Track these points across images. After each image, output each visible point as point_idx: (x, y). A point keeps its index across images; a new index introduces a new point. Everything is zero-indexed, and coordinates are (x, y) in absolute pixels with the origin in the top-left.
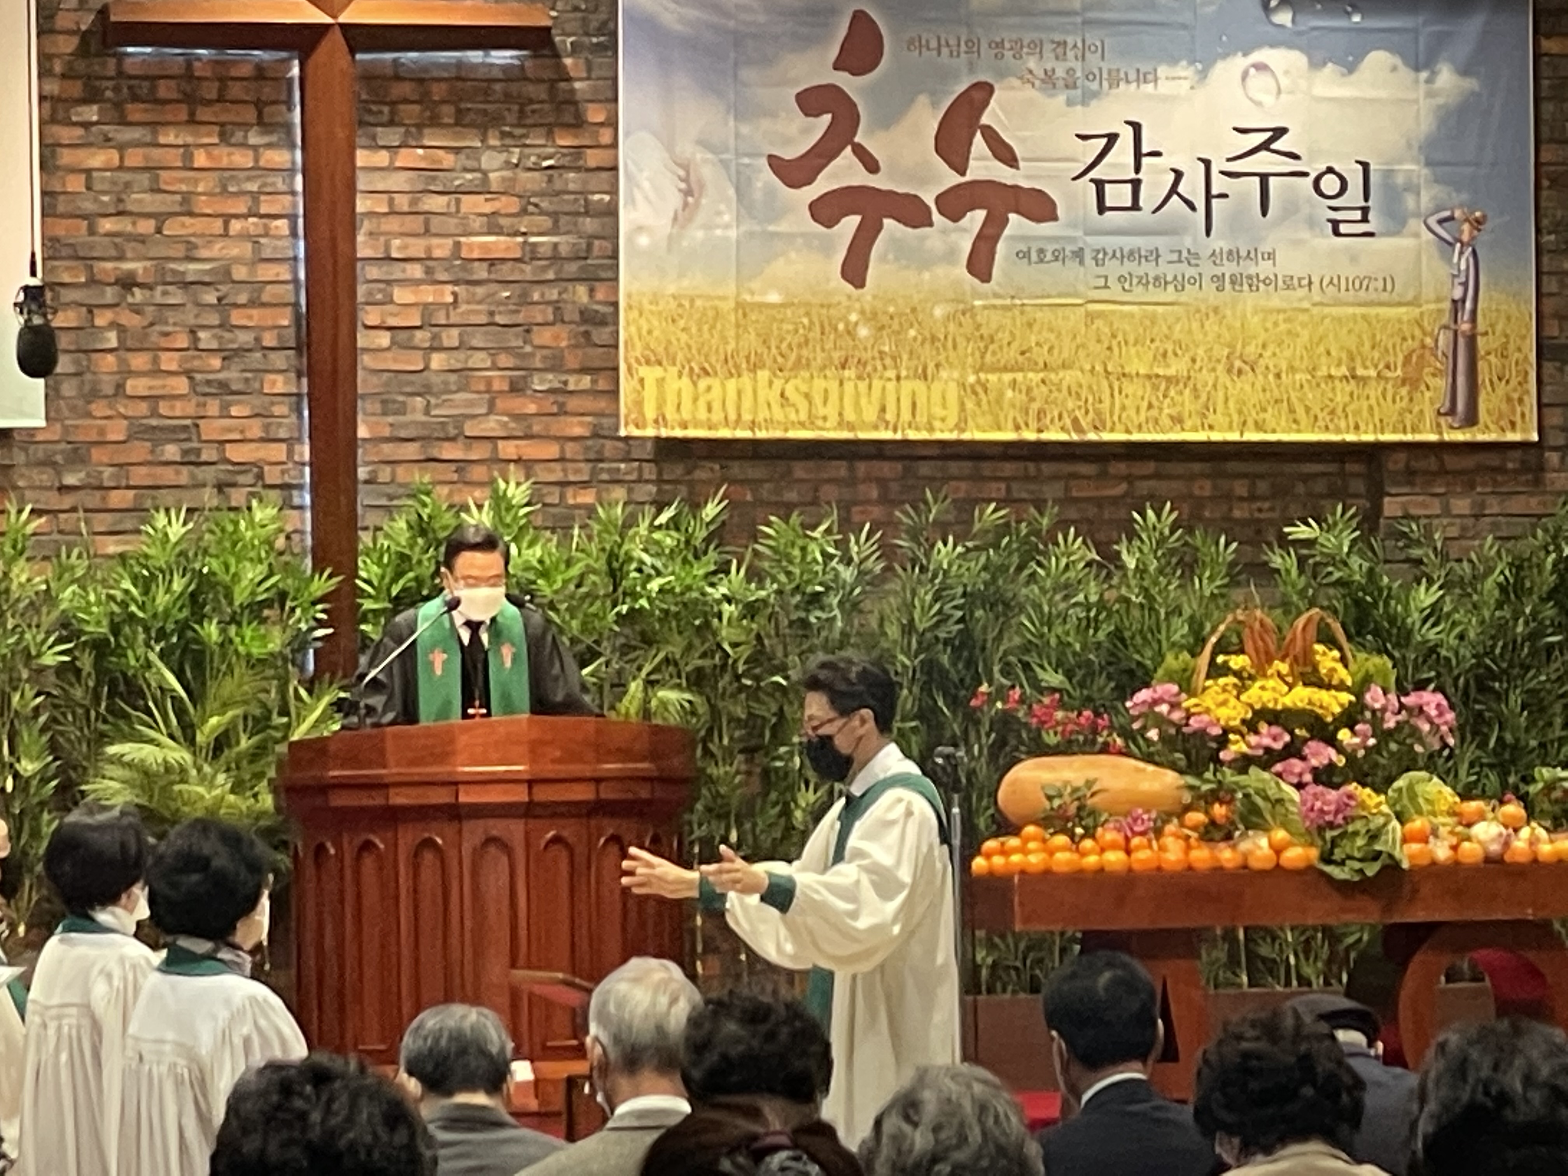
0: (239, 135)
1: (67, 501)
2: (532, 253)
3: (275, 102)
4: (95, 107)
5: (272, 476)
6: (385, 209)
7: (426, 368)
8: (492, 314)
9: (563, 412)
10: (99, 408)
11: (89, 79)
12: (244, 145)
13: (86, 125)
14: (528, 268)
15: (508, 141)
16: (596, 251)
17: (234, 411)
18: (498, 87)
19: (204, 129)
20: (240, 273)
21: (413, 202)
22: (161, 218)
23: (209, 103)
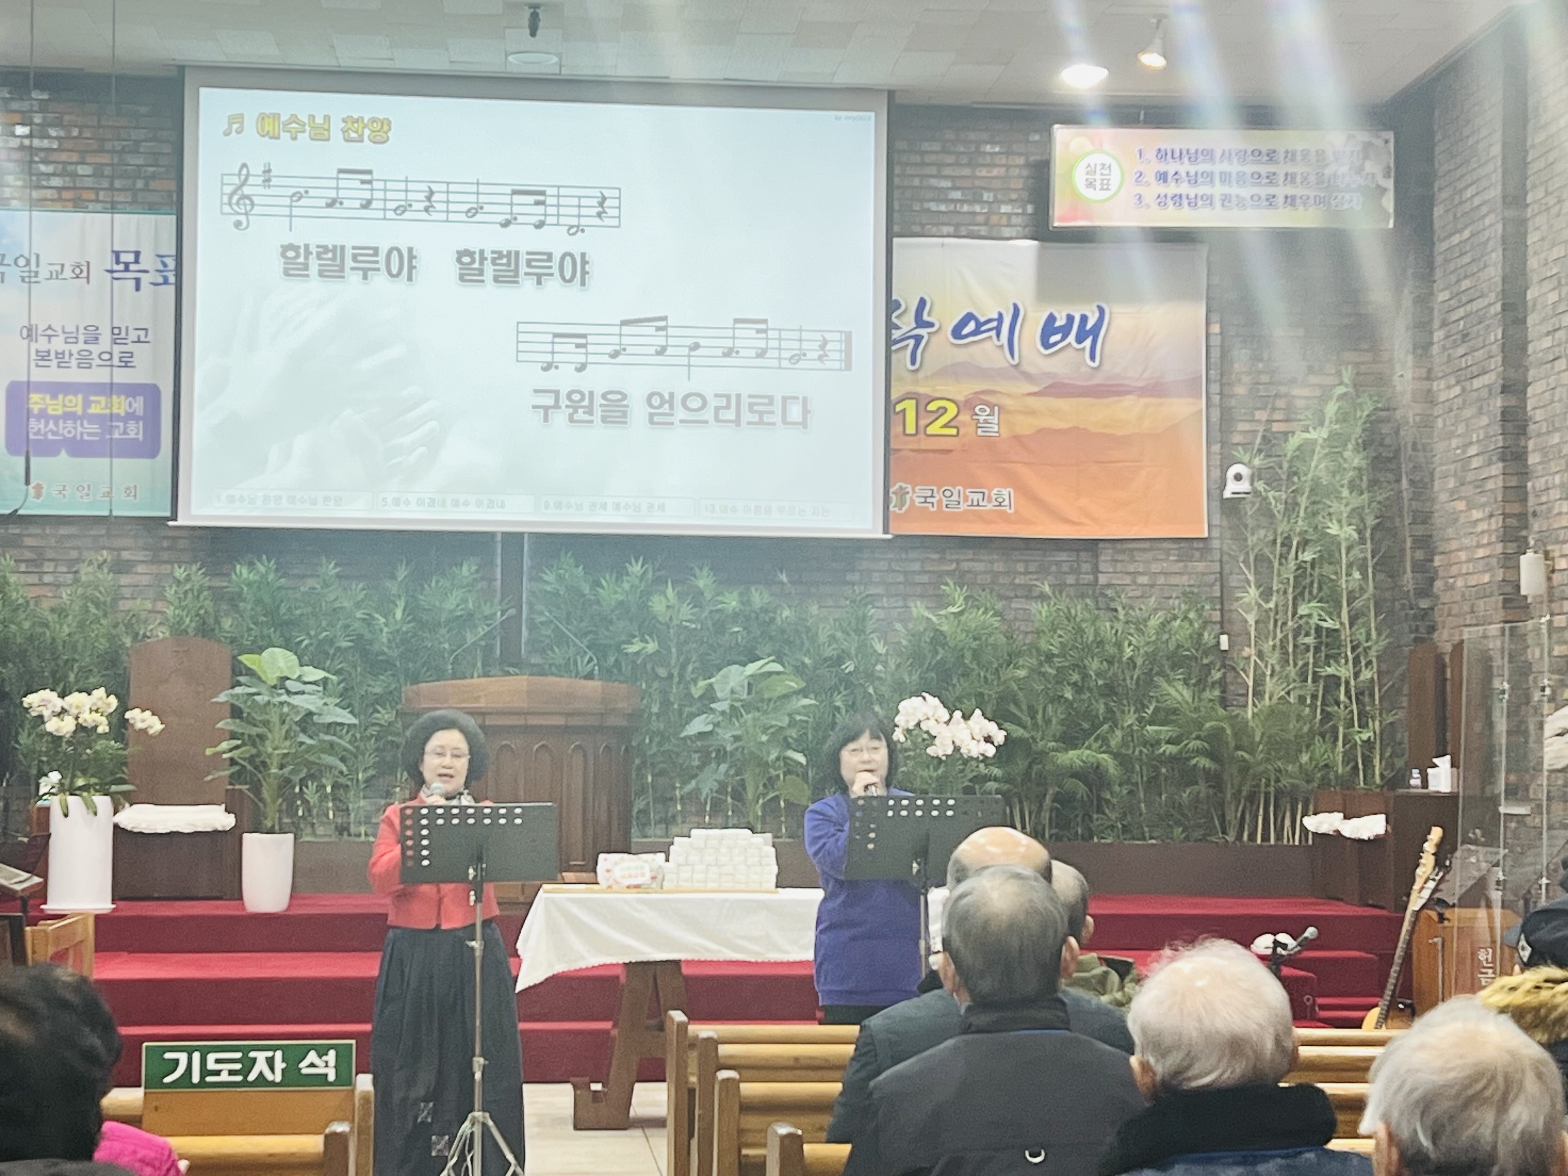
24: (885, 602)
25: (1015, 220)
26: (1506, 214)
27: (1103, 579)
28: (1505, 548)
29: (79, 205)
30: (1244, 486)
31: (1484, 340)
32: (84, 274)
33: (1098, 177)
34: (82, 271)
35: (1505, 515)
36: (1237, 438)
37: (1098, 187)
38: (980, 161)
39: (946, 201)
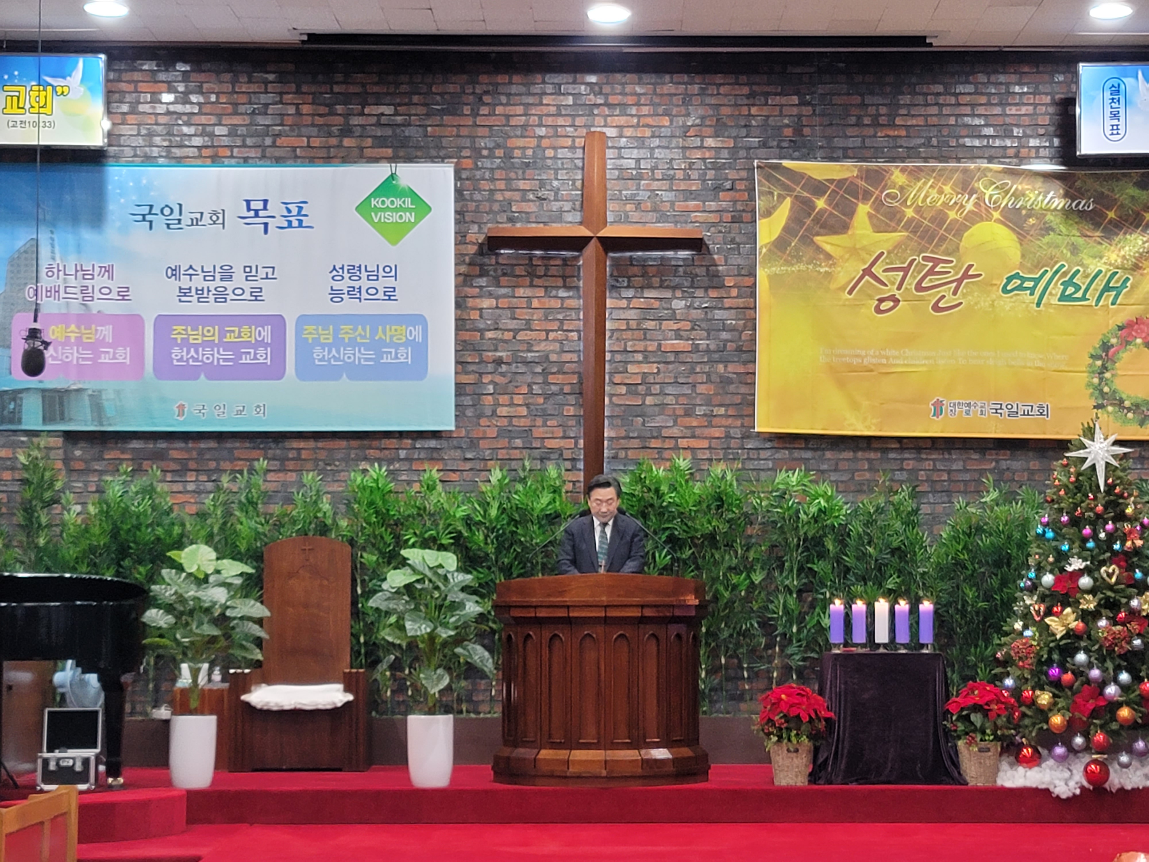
0: (554, 293)
1: (468, 466)
2: (696, 349)
3: (574, 276)
4: (485, 279)
5: (567, 454)
6: (624, 328)
7: (644, 403)
8: (676, 377)
9: (710, 425)
10: (483, 422)
11: (481, 266)
12: (556, 297)
13: (481, 287)
14: (694, 356)
15: (686, 294)
16: (728, 348)
17: (548, 423)
18: (681, 269)
19: (537, 290)
20: (553, 357)
21: (638, 324)
22: (516, 331)
23: (540, 277)
24: (931, 498)
25: (1042, 152)
29: (216, 160)
32: (220, 221)
34: (218, 218)
38: (1010, 101)
39: (980, 137)
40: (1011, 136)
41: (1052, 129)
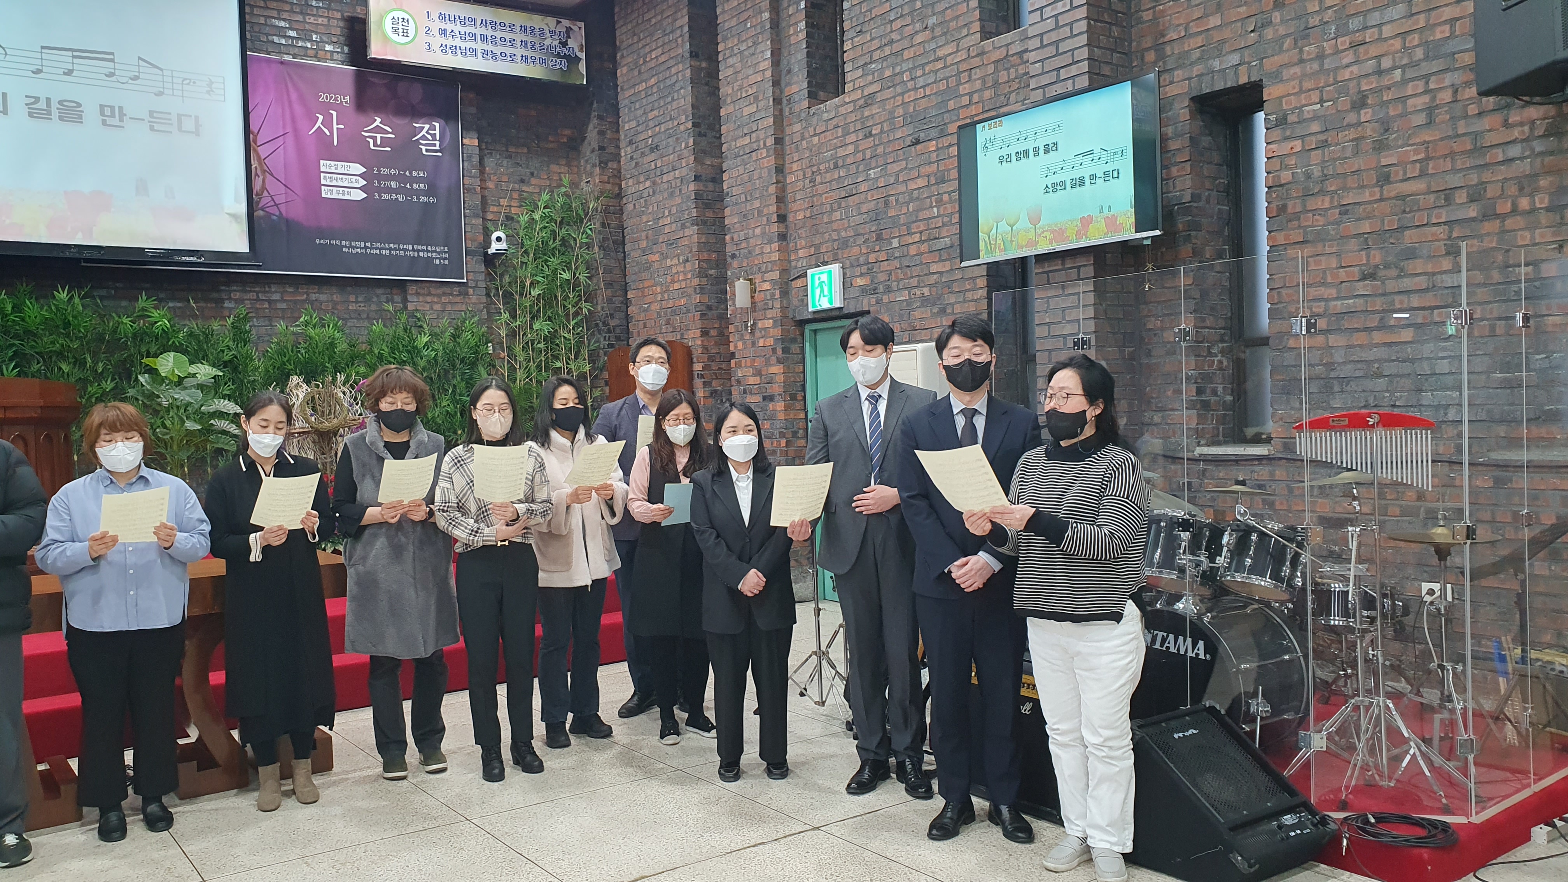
25: (336, 55)
26: (693, 63)
27: (411, 307)
28: (700, 281)
30: (503, 245)
31: (674, 149)
33: (400, 27)
35: (700, 261)
36: (490, 216)
37: (401, 34)
38: (309, 12)
39: (285, 37)
40: (311, 40)
41: (342, 39)
